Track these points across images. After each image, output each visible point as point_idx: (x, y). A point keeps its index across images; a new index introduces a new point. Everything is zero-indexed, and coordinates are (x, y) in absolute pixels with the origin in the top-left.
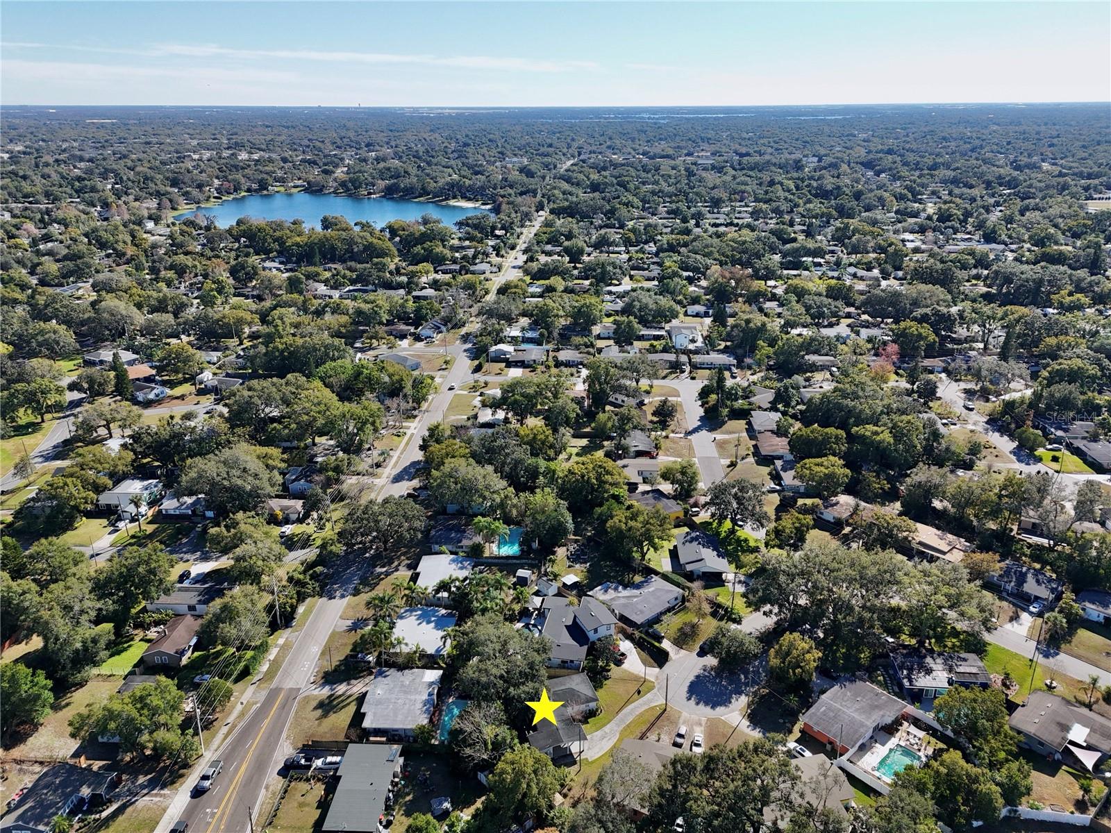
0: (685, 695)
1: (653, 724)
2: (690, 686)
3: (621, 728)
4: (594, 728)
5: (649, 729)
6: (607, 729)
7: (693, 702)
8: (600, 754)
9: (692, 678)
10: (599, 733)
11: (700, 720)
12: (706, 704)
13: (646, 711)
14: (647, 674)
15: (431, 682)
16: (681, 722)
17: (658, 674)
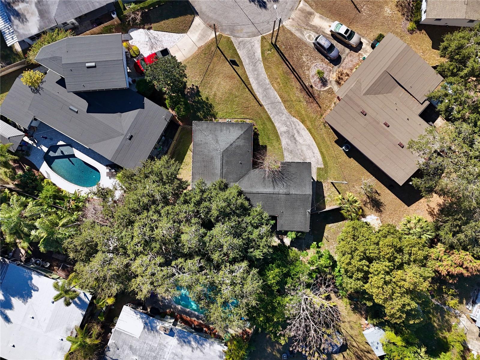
1: (293, 71)
3: (285, 111)
4: (275, 143)
5: (299, 79)
6: (281, 128)
8: (317, 150)
10: (284, 141)
11: (302, 11)
13: (267, 68)
14: (203, 36)
15: (142, 325)
16: (298, 34)
17: (205, 22)
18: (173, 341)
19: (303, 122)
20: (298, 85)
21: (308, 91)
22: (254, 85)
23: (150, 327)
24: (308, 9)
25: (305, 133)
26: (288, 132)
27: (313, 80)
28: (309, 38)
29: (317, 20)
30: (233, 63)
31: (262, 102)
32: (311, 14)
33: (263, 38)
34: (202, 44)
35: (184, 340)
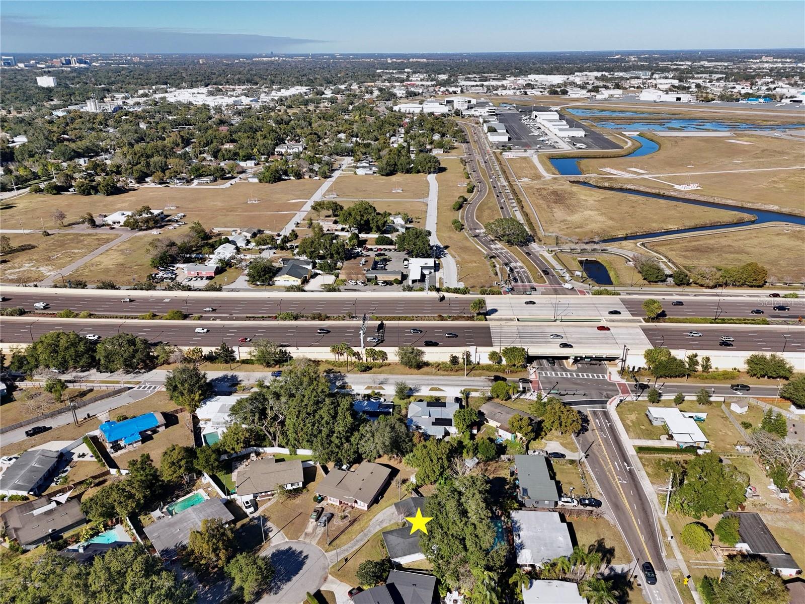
0: (308, 561)
1: (343, 532)
2: (300, 569)
3: (367, 529)
5: (347, 528)
6: (378, 528)
7: (304, 554)
8: (385, 511)
9: (295, 579)
10: (384, 525)
11: (305, 538)
12: (294, 552)
14: (332, 582)
15: (523, 551)
16: (320, 535)
17: (323, 584)
18: (521, 533)
19: (371, 520)
20: (350, 528)
21: (352, 523)
22: (357, 547)
23: (522, 546)
24: (303, 535)
25: (377, 517)
26: (379, 525)
27: (346, 522)
28: (321, 530)
29: (309, 529)
30: (346, 560)
31: (366, 540)
32: (306, 534)
33: (326, 551)
34: (338, 582)
35: (519, 529)
